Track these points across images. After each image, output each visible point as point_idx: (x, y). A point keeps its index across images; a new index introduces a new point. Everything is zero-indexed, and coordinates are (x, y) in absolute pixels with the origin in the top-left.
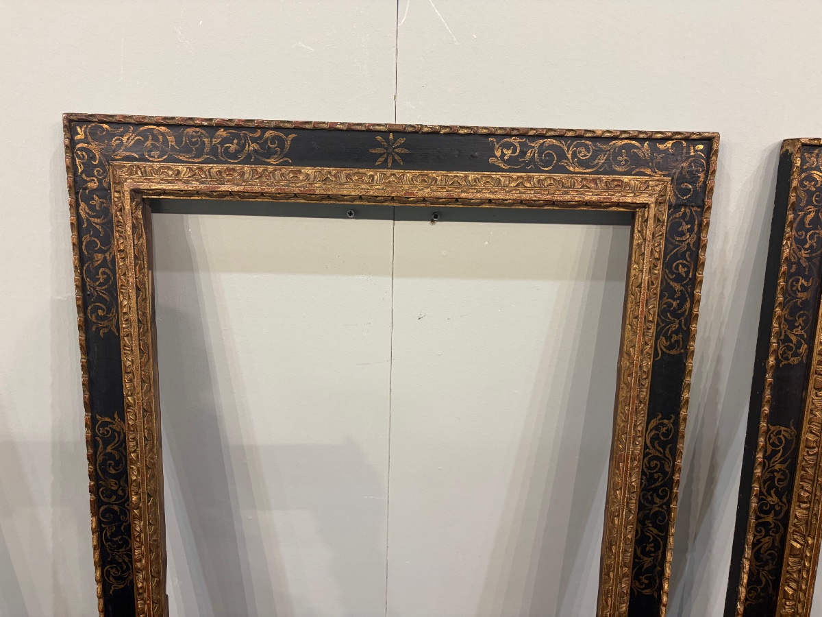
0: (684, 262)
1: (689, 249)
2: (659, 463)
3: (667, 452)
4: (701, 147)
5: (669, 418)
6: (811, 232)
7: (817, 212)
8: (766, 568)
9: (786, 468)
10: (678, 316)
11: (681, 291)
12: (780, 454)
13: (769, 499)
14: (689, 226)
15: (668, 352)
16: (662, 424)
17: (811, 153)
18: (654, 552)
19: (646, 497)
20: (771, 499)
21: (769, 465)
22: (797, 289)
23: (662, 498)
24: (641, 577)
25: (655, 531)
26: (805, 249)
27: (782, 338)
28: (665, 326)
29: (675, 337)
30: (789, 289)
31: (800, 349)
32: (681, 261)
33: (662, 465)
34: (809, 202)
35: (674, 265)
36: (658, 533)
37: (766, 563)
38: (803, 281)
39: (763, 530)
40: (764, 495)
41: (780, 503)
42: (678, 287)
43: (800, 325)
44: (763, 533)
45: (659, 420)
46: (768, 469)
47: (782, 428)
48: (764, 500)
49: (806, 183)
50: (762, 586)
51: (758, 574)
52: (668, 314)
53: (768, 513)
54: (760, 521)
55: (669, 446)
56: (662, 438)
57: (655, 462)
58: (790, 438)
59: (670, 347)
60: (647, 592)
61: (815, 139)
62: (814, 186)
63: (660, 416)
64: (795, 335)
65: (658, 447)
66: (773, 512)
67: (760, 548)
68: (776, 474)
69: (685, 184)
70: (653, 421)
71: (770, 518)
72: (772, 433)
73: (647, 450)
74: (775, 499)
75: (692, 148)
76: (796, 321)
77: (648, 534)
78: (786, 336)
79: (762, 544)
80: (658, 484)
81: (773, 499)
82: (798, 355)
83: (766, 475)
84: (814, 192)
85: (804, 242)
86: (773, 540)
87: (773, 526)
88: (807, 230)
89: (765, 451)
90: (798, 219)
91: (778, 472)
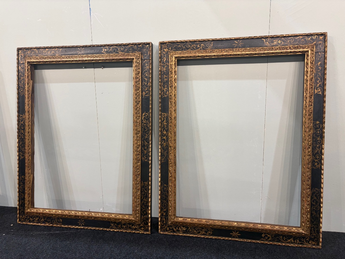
7: (167, 59)
8: (166, 152)
9: (167, 124)
12: (165, 120)
13: (164, 132)
26: (165, 68)
30: (162, 78)
34: (164, 57)
37: (165, 151)
44: (164, 142)
46: (163, 124)
47: (165, 114)
49: (163, 52)
50: (165, 157)
51: (164, 153)
53: (164, 136)
54: (163, 138)
58: (167, 116)
61: (163, 41)
62: (165, 52)
64: (165, 89)
67: (164, 146)
71: (165, 138)
72: (163, 115)
74: (165, 132)
76: (165, 86)
78: (163, 90)
82: (167, 94)
83: (163, 126)
84: (165, 54)
85: (164, 66)
86: (166, 144)
87: (166, 140)
88: (165, 64)
89: (161, 120)
90: (162, 61)
91: (165, 125)
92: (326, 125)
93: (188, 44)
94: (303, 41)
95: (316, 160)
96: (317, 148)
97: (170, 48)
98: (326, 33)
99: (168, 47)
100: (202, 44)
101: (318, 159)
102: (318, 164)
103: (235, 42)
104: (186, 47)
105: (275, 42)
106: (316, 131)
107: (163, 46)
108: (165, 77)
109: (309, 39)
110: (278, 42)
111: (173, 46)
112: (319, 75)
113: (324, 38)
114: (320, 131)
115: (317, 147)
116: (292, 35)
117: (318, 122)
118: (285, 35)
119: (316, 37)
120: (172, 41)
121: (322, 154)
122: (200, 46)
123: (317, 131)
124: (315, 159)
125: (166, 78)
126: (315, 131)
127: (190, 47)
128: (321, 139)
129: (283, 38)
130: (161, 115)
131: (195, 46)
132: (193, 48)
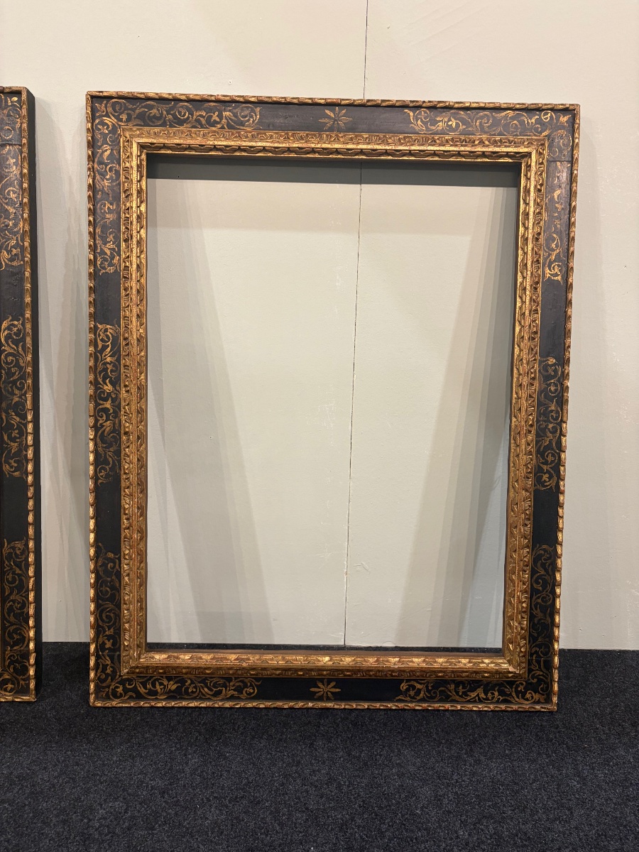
0: (14, 189)
1: (16, 179)
2: (14, 359)
3: (20, 349)
4: (16, 99)
5: (18, 320)
6: (109, 166)
7: (112, 149)
8: (111, 449)
9: (115, 360)
10: (15, 234)
11: (15, 213)
12: (109, 349)
13: (106, 387)
14: (14, 160)
15: (10, 263)
16: (13, 325)
17: (101, 104)
18: (19, 438)
19: (7, 389)
21: (101, 357)
22: (105, 211)
23: (21, 389)
24: (11, 461)
25: (18, 419)
26: (107, 180)
27: (98, 250)
28: (6, 242)
29: (14, 251)
30: (99, 211)
31: (113, 260)
32: (12, 189)
33: (17, 360)
35: (7, 192)
36: (21, 421)
37: (111, 445)
38: (109, 205)
39: (104, 415)
40: (101, 384)
41: (115, 391)
42: (12, 210)
43: (111, 240)
44: (104, 418)
45: (10, 321)
46: (101, 360)
47: (108, 326)
48: (101, 388)
49: (100, 127)
50: (110, 466)
51: (105, 453)
52: (7, 232)
53: (106, 400)
54: (101, 407)
55: (21, 344)
56: (15, 337)
57: (11, 358)
58: (115, 335)
59: (11, 260)
60: (17, 474)
61: (100, 92)
62: (107, 129)
63: (10, 318)
64: (109, 249)
65: (11, 345)
66: (110, 399)
67: (104, 431)
68: (108, 366)
69: (7, 127)
70: (4, 322)
71: (108, 405)
72: (101, 331)
73: (4, 348)
74: (110, 387)
75: (9, 99)
76: (108, 237)
77: (12, 422)
78: (101, 249)
79: (104, 428)
80: (16, 377)
82: (113, 265)
83: (100, 367)
84: (108, 134)
85: (104, 174)
86: (114, 424)
87: (111, 411)
88: (106, 165)
89: (96, 346)
90: (98, 155)
91: (110, 364)
92: (573, 369)
93: (182, 107)
94: (516, 125)
95: (545, 467)
96: (549, 434)
97: (124, 117)
98: (577, 105)
99: (115, 111)
100: (225, 111)
101: (551, 464)
102: (550, 478)
103: (327, 112)
104: (174, 116)
105: (440, 121)
106: (546, 384)
107: (101, 107)
108: (109, 208)
109: (533, 121)
110: (450, 123)
111: (133, 110)
112: (555, 226)
113: (571, 120)
114: (556, 385)
115: (549, 429)
116: (487, 105)
117: (552, 361)
118: (467, 105)
119: (551, 117)
120: (128, 93)
121: (560, 448)
122: (220, 116)
123: (550, 385)
124: (542, 463)
125: (110, 211)
126: (544, 386)
127: (188, 117)
128: (559, 409)
129: (462, 113)
130: (94, 330)
131: (203, 117)
132: (198, 121)
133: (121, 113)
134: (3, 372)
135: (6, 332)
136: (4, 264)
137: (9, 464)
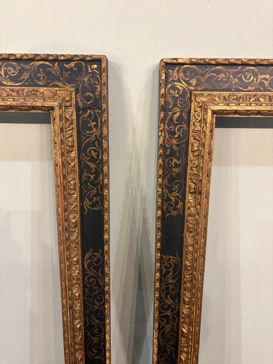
0: (95, 148)
1: (96, 139)
2: (95, 280)
3: (99, 273)
4: (95, 66)
5: (98, 252)
6: (178, 127)
7: (181, 112)
8: (170, 343)
9: (176, 282)
10: (96, 185)
11: (95, 168)
12: (171, 274)
13: (167, 301)
14: (95, 123)
15: (91, 208)
16: (94, 255)
17: (174, 70)
18: (99, 334)
19: (89, 301)
20: (168, 301)
21: (165, 280)
22: (172, 166)
23: (99, 301)
24: (92, 349)
25: (98, 321)
26: (176, 139)
27: (165, 198)
28: (88, 192)
29: (95, 199)
30: (167, 166)
31: (177, 205)
32: (93, 148)
33: (97, 281)
34: (175, 105)
35: (88, 150)
36: (100, 322)
37: (169, 340)
38: (176, 160)
39: (165, 321)
40: (164, 299)
41: (174, 304)
42: (92, 165)
43: (176, 190)
45: (92, 253)
46: (165, 282)
47: (171, 257)
48: (163, 301)
49: (172, 91)
50: (168, 354)
51: (165, 346)
52: (89, 184)
53: (167, 309)
54: (163, 314)
55: (100, 269)
56: (95, 264)
57: (92, 279)
58: (177, 263)
59: (93, 205)
60: (97, 357)
61: (174, 59)
62: (178, 93)
63: (92, 250)
64: (174, 196)
65: (93, 270)
66: (170, 309)
67: (165, 331)
68: (170, 286)
69: (88, 93)
70: (87, 254)
71: (169, 313)
72: (165, 260)
73: (86, 272)
74: (171, 301)
75: (89, 67)
76: (173, 187)
77: (93, 323)
78: (167, 197)
79: (165, 329)
80: (96, 293)
81: (169, 301)
82: (177, 209)
83: (164, 287)
84: (178, 98)
85: (174, 133)
86: (172, 326)
87: (171, 317)
88: (176, 125)
89: (161, 272)
90: (169, 117)
91: (171, 285)
93: (248, 71)
97: (194, 82)
99: (186, 76)
104: (240, 79)
107: (174, 74)
108: (175, 163)
111: (203, 75)
125: (177, 166)
127: (253, 80)
130: (161, 260)
131: (267, 80)
132: (261, 84)
133: (191, 78)
134: (87, 289)
135: (88, 261)
136: (86, 209)
137: (92, 351)
